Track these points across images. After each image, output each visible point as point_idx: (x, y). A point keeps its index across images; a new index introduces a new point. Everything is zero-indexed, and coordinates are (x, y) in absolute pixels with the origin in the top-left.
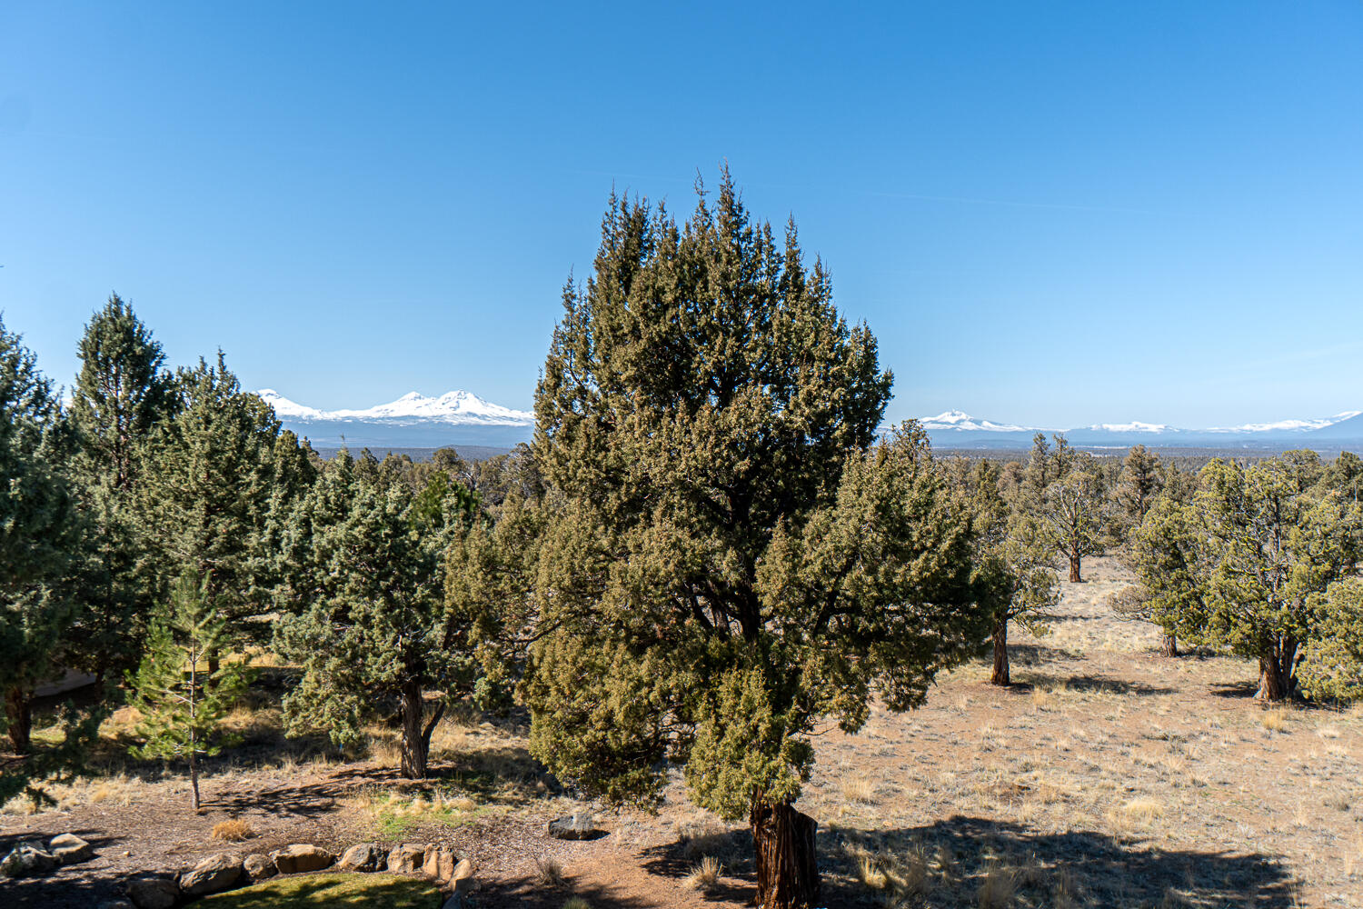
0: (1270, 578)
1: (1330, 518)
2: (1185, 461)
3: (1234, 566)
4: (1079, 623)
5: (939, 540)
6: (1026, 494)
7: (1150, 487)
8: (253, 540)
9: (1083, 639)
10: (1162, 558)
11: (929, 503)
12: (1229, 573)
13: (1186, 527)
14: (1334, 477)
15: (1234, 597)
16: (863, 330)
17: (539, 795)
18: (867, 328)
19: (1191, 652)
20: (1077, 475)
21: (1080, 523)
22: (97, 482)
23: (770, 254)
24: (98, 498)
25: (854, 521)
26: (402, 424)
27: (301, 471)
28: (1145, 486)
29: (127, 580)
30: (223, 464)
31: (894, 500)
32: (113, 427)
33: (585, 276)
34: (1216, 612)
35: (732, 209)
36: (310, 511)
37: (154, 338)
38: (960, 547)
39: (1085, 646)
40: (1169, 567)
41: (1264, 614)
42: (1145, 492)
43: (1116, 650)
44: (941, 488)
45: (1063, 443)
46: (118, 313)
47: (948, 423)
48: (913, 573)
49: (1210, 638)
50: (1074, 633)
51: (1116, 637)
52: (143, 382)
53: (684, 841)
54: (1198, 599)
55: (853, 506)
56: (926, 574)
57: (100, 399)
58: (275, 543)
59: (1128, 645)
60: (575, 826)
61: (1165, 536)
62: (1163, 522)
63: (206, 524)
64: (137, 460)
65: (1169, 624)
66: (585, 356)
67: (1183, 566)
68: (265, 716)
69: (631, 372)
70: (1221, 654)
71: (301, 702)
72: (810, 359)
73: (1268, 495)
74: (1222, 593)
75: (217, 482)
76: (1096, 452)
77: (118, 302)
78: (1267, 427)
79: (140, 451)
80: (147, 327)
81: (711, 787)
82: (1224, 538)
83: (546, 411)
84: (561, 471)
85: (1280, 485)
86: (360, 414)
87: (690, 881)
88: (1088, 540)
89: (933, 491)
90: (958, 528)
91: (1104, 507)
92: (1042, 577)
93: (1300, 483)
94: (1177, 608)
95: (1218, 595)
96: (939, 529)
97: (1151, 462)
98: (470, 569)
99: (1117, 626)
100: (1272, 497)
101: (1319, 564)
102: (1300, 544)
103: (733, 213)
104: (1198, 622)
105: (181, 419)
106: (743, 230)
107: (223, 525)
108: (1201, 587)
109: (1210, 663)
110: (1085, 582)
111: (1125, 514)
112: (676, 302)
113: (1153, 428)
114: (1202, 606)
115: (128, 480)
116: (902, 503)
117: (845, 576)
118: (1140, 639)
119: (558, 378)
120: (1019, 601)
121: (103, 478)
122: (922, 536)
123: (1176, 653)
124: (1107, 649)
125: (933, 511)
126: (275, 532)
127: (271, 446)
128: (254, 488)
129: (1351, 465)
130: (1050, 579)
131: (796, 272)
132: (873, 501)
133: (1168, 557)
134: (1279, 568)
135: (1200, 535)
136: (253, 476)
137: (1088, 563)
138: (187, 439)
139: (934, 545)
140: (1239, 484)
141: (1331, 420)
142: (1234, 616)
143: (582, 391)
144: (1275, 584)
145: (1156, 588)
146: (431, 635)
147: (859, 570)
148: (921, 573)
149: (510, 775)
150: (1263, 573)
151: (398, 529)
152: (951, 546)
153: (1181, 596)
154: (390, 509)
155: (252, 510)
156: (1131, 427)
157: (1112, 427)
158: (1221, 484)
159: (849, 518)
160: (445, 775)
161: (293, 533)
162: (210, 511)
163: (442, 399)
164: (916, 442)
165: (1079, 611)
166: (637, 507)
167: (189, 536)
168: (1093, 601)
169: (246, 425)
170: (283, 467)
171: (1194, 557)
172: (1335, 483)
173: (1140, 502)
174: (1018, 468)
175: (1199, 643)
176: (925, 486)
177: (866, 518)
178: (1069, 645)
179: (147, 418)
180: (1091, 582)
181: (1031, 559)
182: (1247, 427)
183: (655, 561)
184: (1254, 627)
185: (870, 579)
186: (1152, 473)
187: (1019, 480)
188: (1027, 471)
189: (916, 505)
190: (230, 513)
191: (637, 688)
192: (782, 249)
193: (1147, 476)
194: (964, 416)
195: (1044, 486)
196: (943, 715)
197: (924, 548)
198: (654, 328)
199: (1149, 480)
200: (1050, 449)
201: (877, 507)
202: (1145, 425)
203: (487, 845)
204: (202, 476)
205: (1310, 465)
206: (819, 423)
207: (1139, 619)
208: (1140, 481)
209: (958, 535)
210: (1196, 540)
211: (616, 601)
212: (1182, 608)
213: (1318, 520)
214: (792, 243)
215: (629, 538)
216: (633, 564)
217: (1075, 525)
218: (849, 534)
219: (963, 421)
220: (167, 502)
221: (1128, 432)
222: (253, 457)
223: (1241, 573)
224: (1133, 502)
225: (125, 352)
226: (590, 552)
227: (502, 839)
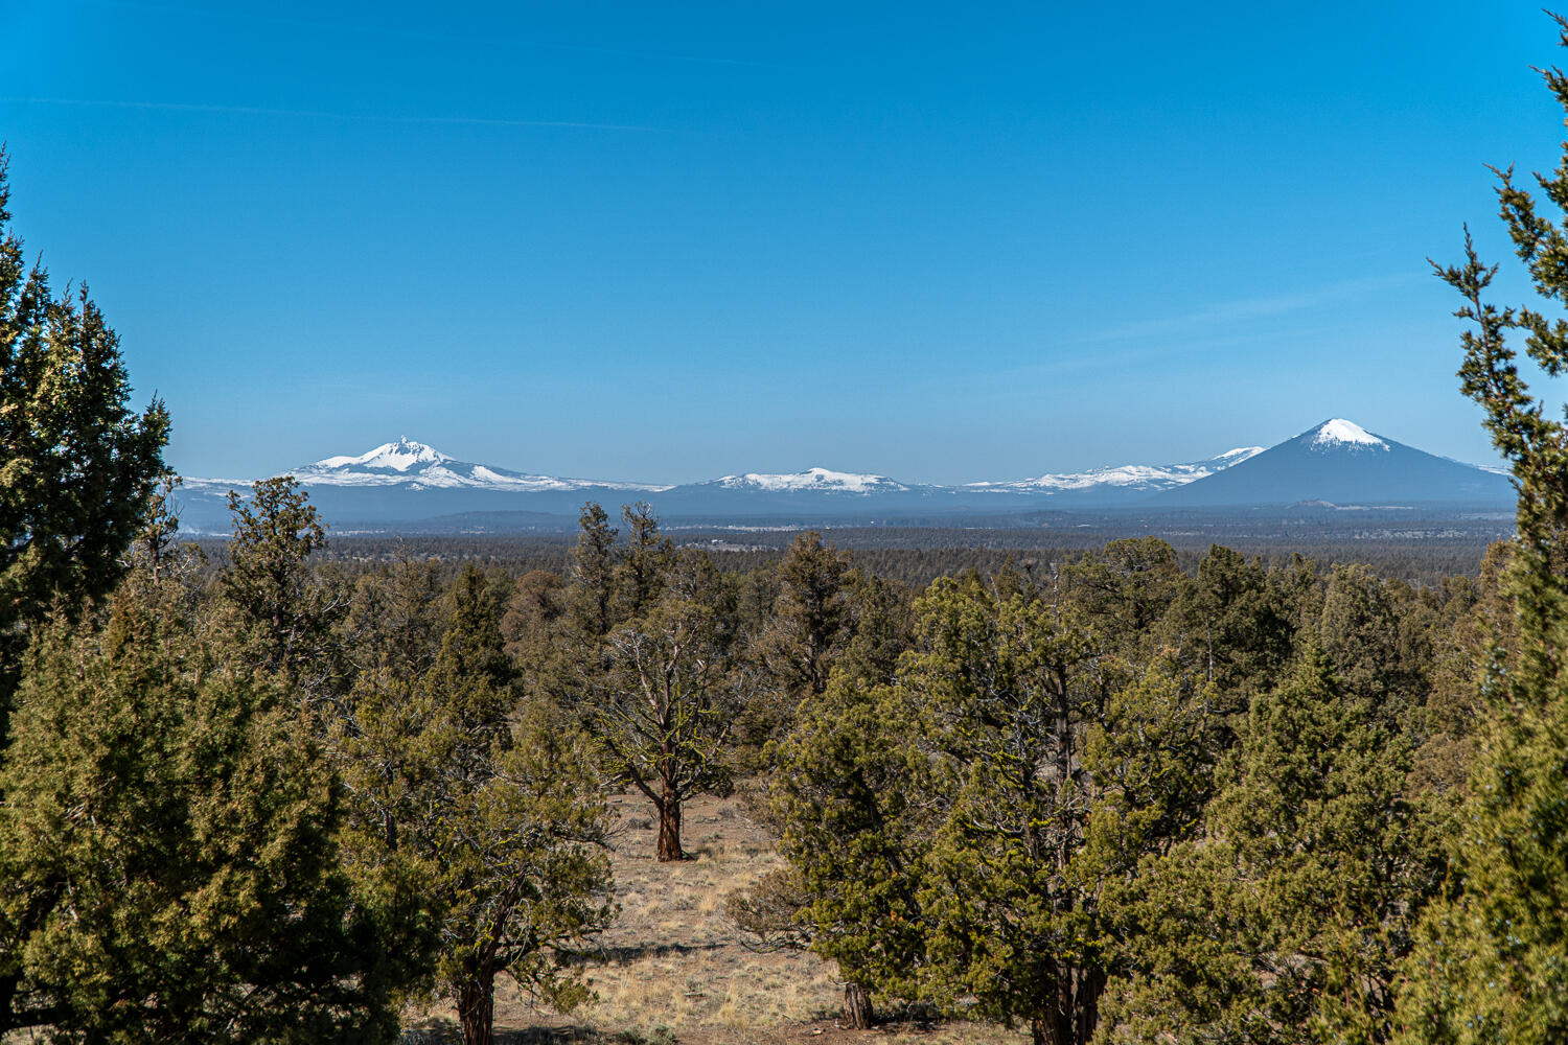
0: (1051, 839)
1: (1162, 706)
2: (921, 557)
3: (980, 818)
4: (669, 963)
5: (259, 835)
6: (564, 650)
7: (834, 627)
9: (677, 1000)
10: (835, 806)
11: (236, 746)
12: (970, 835)
13: (881, 736)
14: (1196, 601)
15: (977, 889)
16: (79, 311)
18: (89, 307)
19: (901, 1017)
20: (673, 606)
21: (679, 720)
25: (45, 799)
28: (823, 627)
31: (149, 742)
34: (941, 926)
38: (309, 846)
39: (679, 1017)
40: (846, 826)
41: (1037, 922)
42: (822, 641)
43: (745, 1019)
44: (266, 707)
47: (392, 472)
48: (196, 921)
49: (929, 981)
50: (656, 989)
51: (750, 991)
54: (907, 897)
55: (47, 760)
56: (227, 920)
59: (773, 1008)
61: (838, 757)
62: (832, 725)
65: (852, 959)
67: (875, 821)
70: (953, 1017)
73: (1043, 656)
74: (953, 882)
76: (732, 538)
78: (1086, 481)
82: (961, 755)
85: (1065, 635)
88: (698, 759)
90: (303, 805)
91: (735, 679)
92: (573, 867)
93: (1138, 612)
94: (865, 921)
95: (946, 887)
96: (258, 809)
97: (835, 570)
99: (752, 962)
100: (1054, 661)
101: (1141, 806)
102: (1105, 763)
104: (907, 949)
108: (915, 868)
109: (942, 1036)
110: (690, 857)
111: (780, 694)
113: (854, 482)
114: (913, 914)
116: (168, 748)
117: (26, 938)
118: (801, 991)
120: (522, 926)
122: (217, 830)
123: (871, 1019)
124: (725, 1021)
125: (245, 765)
129: (1229, 575)
130: (589, 871)
132: (92, 747)
133: (844, 805)
134: (1066, 818)
135: (910, 750)
137: (699, 812)
139: (246, 849)
140: (988, 633)
141: (1209, 465)
142: (978, 929)
144: (1059, 853)
145: (821, 877)
147: (64, 921)
148: (215, 920)
150: (1035, 831)
152: (289, 846)
153: (872, 891)
156: (809, 480)
157: (765, 481)
158: (953, 635)
159: (34, 791)
164: (291, 533)
165: (675, 932)
168: (706, 905)
171: (898, 802)
172: (1199, 613)
173: (812, 665)
174: (550, 584)
175: (912, 996)
176: (226, 705)
177: (77, 790)
178: (643, 1019)
180: (703, 859)
181: (546, 824)
182: (1047, 481)
184: (1018, 953)
185: (90, 942)
186: (835, 598)
187: (551, 613)
188: (567, 595)
189: (206, 756)
193: (828, 604)
194: (428, 454)
195: (606, 629)
197: (221, 858)
199: (830, 614)
200: (618, 542)
201: (104, 764)
202: (837, 476)
205: (1157, 572)
207: (793, 945)
208: (811, 616)
209: (304, 820)
210: (904, 762)
212: (874, 918)
213: (1138, 709)
217: (667, 726)
218: (36, 832)
219: (425, 464)
221: (803, 492)
223: (991, 834)
224: (797, 664)
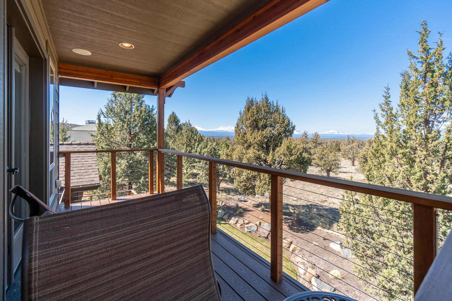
8: (193, 151)
17: (237, 195)
21: (354, 154)
22: (170, 141)
23: (273, 106)
24: (170, 144)
25: (283, 149)
26: (220, 132)
27: (201, 140)
29: (174, 157)
30: (189, 139)
32: (172, 133)
33: (243, 109)
35: (267, 99)
36: (202, 146)
37: (179, 118)
45: (353, 137)
46: (173, 114)
52: (177, 125)
53: (260, 203)
57: (170, 128)
58: (196, 152)
60: (242, 199)
63: (186, 148)
64: (176, 138)
66: (242, 123)
68: (194, 180)
69: (249, 125)
71: (200, 177)
72: (278, 123)
75: (188, 142)
77: (173, 112)
79: (176, 136)
80: (178, 116)
81: (259, 190)
83: (236, 131)
84: (237, 141)
86: (213, 130)
87: (259, 209)
89: (296, 145)
98: (224, 156)
103: (266, 99)
105: (183, 131)
106: (268, 102)
107: (189, 149)
110: (355, 166)
112: (256, 114)
115: (174, 141)
119: (238, 126)
121: (171, 141)
126: (196, 150)
127: (196, 136)
128: (193, 143)
131: (278, 109)
136: (193, 141)
138: (183, 135)
143: (242, 128)
146: (220, 167)
149: (233, 191)
151: (215, 150)
154: (214, 146)
155: (193, 146)
160: (222, 191)
161: (199, 150)
162: (187, 146)
163: (228, 127)
166: (249, 146)
167: (183, 150)
169: (193, 132)
170: (198, 139)
177: (285, 149)
179: (177, 131)
183: (251, 155)
190: (190, 147)
191: (248, 174)
192: (275, 105)
196: (315, 188)
198: (252, 118)
200: (350, 139)
201: (287, 147)
203: (228, 201)
204: (186, 141)
206: (280, 134)
211: (245, 161)
214: (277, 104)
215: (248, 151)
216: (248, 156)
220: (180, 145)
222: (193, 138)
225: (174, 121)
226: (241, 153)
227: (230, 201)
